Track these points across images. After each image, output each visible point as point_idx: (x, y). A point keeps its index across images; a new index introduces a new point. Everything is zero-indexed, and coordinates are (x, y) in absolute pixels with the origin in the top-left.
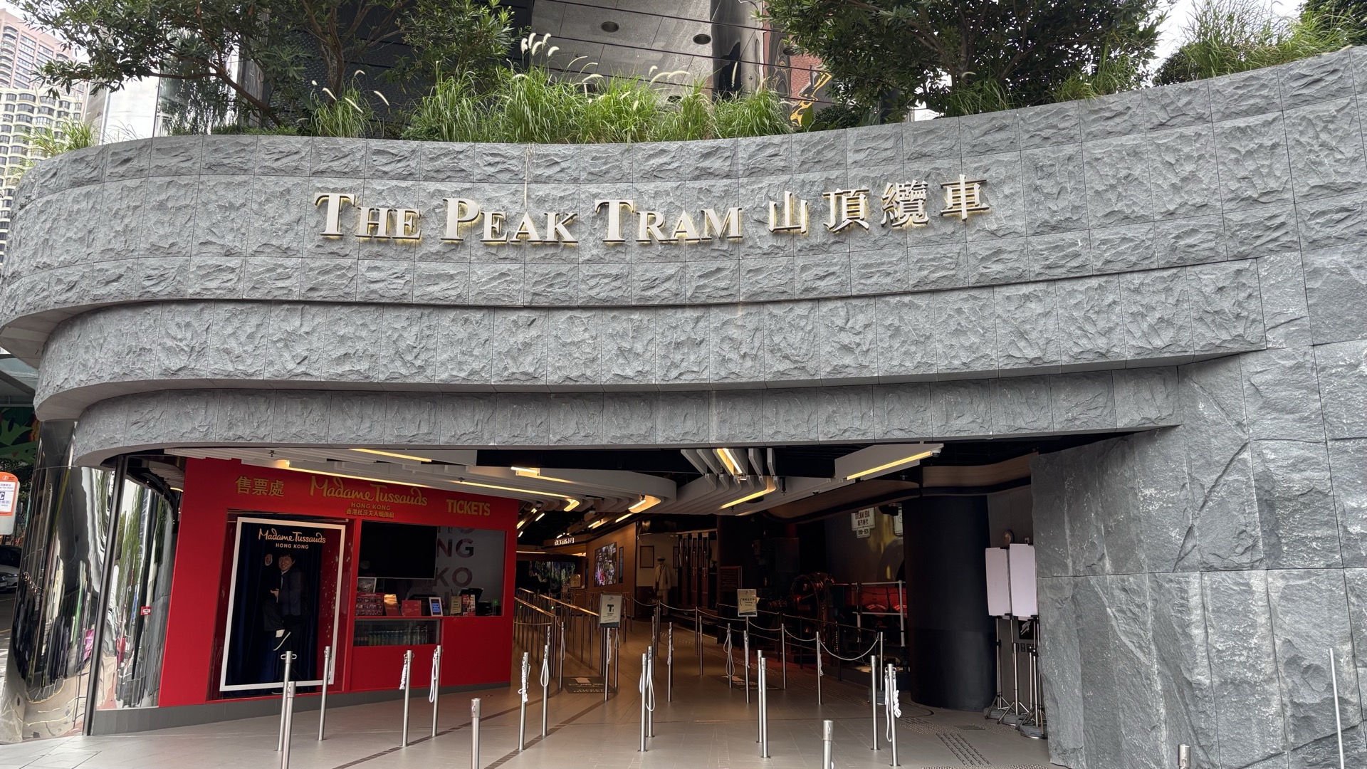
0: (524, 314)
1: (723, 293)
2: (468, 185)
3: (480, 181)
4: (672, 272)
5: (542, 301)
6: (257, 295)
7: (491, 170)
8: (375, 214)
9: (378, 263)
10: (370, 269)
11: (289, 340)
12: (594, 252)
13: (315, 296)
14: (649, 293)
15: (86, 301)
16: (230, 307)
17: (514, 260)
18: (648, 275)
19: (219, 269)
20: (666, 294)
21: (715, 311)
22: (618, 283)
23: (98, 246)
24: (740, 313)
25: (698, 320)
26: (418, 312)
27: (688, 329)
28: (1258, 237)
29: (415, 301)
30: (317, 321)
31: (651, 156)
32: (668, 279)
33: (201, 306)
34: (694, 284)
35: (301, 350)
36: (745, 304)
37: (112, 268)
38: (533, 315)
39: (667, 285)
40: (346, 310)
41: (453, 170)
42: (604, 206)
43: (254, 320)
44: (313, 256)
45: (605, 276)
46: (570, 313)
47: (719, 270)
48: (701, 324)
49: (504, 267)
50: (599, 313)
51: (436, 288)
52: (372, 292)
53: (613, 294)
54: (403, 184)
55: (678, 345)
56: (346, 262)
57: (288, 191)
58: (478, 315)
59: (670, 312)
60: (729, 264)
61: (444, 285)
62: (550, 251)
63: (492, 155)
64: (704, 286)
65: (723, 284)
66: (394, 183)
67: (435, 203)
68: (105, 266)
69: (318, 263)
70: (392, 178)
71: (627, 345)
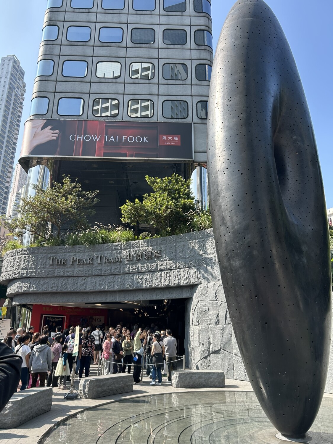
0: (83, 278)
1: (118, 272)
2: (75, 254)
3: (77, 253)
4: (109, 268)
5: (87, 275)
6: (38, 276)
7: (79, 250)
8: (58, 260)
9: (59, 269)
10: (57, 270)
11: (43, 284)
12: (96, 265)
13: (48, 276)
14: (105, 273)
15: (13, 278)
16: (34, 278)
17: (82, 267)
18: (105, 269)
19: (32, 272)
20: (108, 273)
21: (117, 276)
22: (100, 271)
23: (14, 268)
24: (121, 276)
25: (114, 277)
26: (65, 278)
27: (112, 279)
28: (201, 262)
29: (65, 276)
30: (49, 280)
31: (107, 246)
32: (108, 270)
33: (30, 278)
34: (113, 271)
35: (45, 286)
36: (122, 274)
37: (17, 272)
38: (85, 277)
39: (108, 271)
40: (53, 278)
41: (72, 251)
42: (98, 256)
43: (38, 281)
44: (48, 268)
45: (98, 270)
46: (91, 277)
47: (117, 268)
48: (114, 278)
49: (80, 269)
50: (97, 277)
51: (69, 273)
52: (58, 275)
53: (99, 273)
54: (64, 254)
55: (110, 282)
56: (53, 269)
57: (44, 257)
58: (76, 278)
59: (109, 276)
60: (119, 267)
61: (70, 273)
62: (88, 265)
63: (80, 248)
64: (115, 271)
65: (118, 271)
66: (62, 254)
67: (69, 257)
68: (15, 271)
69: (49, 270)
70: (62, 253)
71: (101, 283)
